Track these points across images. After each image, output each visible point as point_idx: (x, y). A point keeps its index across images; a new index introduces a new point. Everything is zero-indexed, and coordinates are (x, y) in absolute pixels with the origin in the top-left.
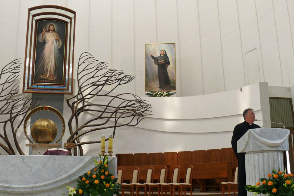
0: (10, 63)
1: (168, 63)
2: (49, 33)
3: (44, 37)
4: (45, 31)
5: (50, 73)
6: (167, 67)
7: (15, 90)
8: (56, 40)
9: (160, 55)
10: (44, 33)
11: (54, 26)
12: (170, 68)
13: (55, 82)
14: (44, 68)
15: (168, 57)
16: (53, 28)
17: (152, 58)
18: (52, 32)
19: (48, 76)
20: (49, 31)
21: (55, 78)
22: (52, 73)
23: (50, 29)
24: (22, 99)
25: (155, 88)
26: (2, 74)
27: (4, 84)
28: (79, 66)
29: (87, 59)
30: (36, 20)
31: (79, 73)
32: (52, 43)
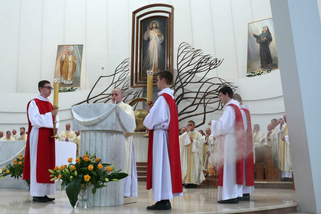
0: (122, 63)
1: (270, 39)
2: (152, 31)
4: (149, 29)
5: (154, 68)
6: (269, 44)
7: (126, 86)
8: (159, 36)
9: (263, 32)
10: (149, 31)
11: (156, 23)
12: (272, 45)
14: (149, 63)
15: (270, 34)
16: (155, 26)
17: (254, 37)
18: (155, 29)
19: (153, 70)
20: (152, 29)
21: (159, 71)
22: (156, 67)
23: (153, 26)
24: (130, 94)
25: (257, 68)
26: (115, 74)
27: (116, 82)
28: (178, 57)
29: (185, 49)
30: (140, 21)
31: (178, 63)
32: (155, 39)
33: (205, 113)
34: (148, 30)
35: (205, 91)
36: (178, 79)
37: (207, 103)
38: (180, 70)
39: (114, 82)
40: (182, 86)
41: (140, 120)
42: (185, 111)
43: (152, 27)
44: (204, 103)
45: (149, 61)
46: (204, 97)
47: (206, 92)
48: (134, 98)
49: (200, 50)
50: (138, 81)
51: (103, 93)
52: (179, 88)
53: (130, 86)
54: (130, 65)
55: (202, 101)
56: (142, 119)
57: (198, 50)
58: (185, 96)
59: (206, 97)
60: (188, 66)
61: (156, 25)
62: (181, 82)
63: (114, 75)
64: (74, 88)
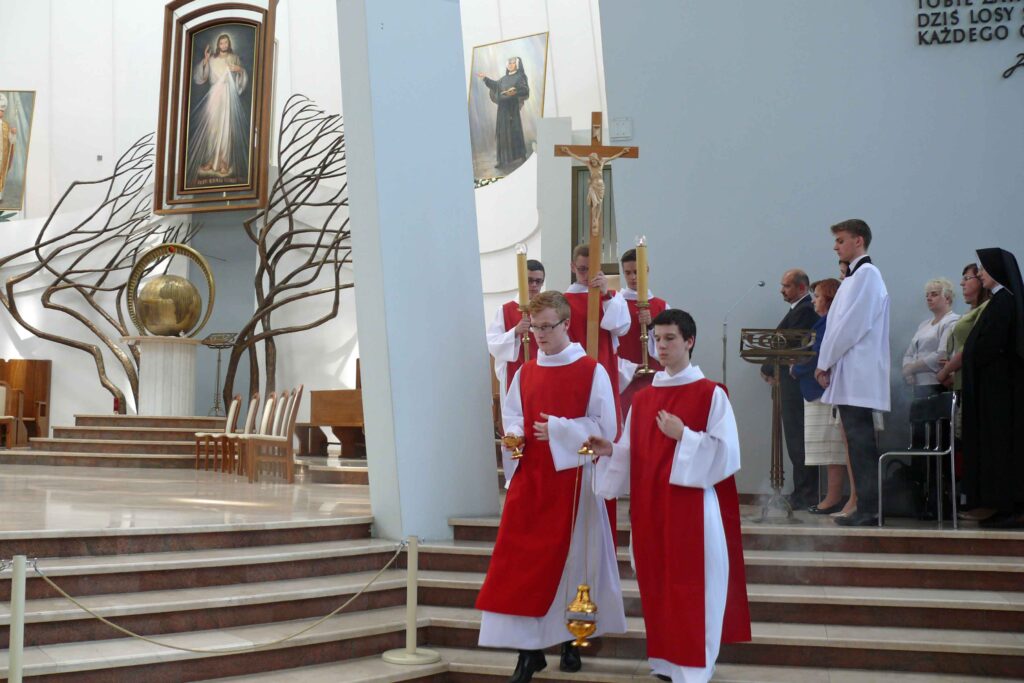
0: (134, 146)
1: (523, 92)
2: (218, 59)
3: (206, 69)
4: (209, 55)
5: (220, 161)
6: (520, 104)
7: (143, 210)
8: (234, 73)
9: (508, 71)
10: (208, 61)
12: (528, 108)
13: (231, 180)
14: (206, 149)
15: (524, 77)
16: (227, 45)
17: (485, 86)
18: (225, 54)
19: (215, 168)
20: (217, 55)
21: (231, 171)
22: (225, 160)
23: (221, 46)
24: (153, 232)
25: (485, 170)
26: (115, 175)
27: (117, 199)
28: (282, 133)
29: (301, 111)
30: (187, 31)
31: (282, 150)
32: (225, 82)
33: (337, 288)
34: (207, 55)
35: (338, 229)
36: (279, 194)
37: (344, 261)
38: (286, 169)
39: (110, 199)
40: (288, 213)
41: (166, 304)
42: (292, 281)
43: (219, 50)
44: (336, 261)
45: (205, 143)
46: (335, 246)
47: (341, 231)
48: (164, 242)
49: (337, 118)
50: (176, 197)
51: (79, 230)
52: (280, 216)
53: (152, 210)
54: (154, 152)
55: (331, 257)
56: (170, 300)
57: (331, 117)
58: (296, 240)
59: (342, 244)
60: (304, 158)
61: (229, 45)
62: (287, 202)
63: (113, 178)
64: (6, 213)
